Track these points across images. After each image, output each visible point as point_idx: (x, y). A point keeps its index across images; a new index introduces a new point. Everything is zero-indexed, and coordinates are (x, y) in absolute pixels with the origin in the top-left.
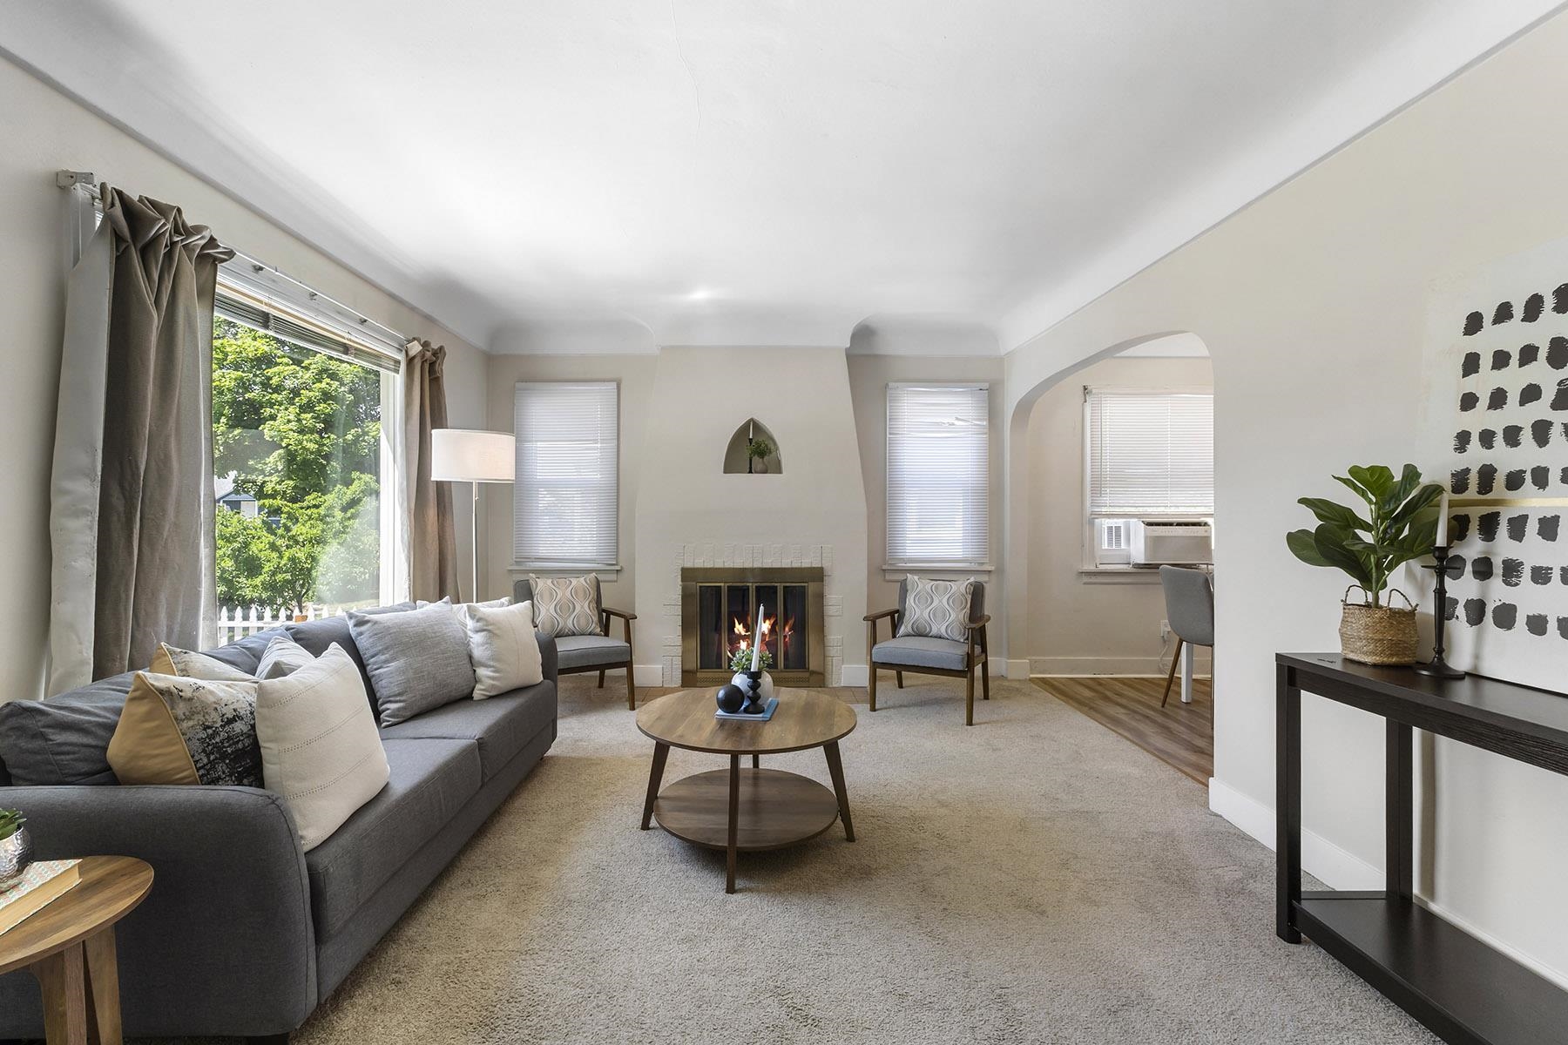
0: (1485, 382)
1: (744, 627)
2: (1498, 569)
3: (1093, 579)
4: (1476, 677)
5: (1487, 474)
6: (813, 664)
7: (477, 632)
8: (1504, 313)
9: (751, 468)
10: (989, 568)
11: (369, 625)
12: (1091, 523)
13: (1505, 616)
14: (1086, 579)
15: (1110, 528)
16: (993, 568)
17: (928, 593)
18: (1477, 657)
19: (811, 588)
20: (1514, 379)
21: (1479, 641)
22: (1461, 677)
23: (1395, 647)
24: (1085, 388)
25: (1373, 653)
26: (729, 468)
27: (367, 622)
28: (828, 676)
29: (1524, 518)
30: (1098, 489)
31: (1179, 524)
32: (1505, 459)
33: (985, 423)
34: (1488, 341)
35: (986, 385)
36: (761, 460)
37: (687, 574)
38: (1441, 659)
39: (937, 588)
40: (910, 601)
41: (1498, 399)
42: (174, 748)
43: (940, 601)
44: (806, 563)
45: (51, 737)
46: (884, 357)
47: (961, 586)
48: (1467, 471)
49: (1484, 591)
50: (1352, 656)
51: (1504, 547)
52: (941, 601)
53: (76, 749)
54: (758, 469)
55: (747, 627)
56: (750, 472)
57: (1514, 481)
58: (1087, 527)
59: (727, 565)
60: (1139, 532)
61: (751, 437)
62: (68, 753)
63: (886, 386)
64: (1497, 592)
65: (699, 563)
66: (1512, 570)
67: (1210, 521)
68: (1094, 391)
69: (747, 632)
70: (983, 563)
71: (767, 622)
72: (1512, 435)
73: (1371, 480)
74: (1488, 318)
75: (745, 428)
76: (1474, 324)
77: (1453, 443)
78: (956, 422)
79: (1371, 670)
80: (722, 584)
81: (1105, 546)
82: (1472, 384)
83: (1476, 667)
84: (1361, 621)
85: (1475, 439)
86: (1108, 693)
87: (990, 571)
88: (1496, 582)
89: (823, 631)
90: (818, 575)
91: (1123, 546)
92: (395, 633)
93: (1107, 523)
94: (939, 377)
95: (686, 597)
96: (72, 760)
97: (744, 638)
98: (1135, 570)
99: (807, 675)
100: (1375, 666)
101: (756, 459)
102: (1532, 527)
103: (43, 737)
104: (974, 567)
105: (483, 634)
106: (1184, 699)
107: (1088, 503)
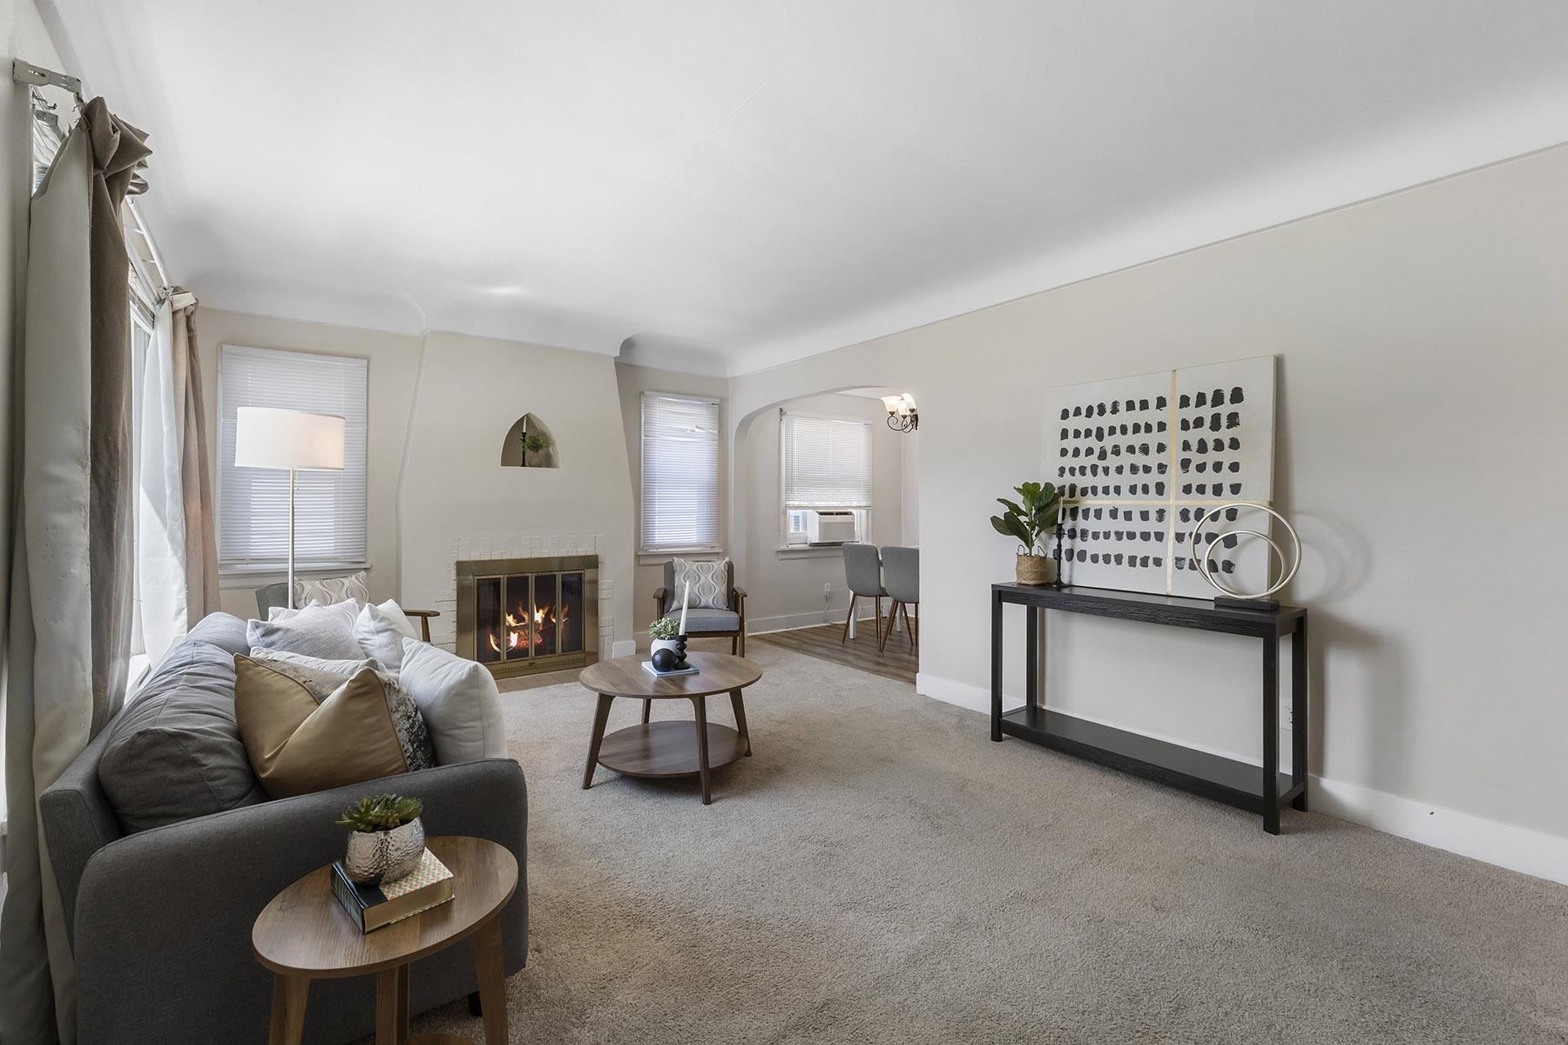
0: (1070, 444)
1: (514, 618)
2: (1079, 534)
3: (787, 556)
4: (1071, 586)
5: (1073, 488)
6: (588, 646)
7: (378, 632)
8: (1077, 412)
9: (524, 461)
10: (718, 551)
11: (280, 633)
12: (785, 513)
13: (1082, 556)
14: (782, 556)
15: (797, 518)
16: (721, 550)
17: (695, 572)
18: (1071, 576)
19: (588, 575)
20: (1083, 444)
21: (1071, 569)
22: (1066, 587)
23: (1042, 575)
24: (781, 410)
25: (1034, 579)
26: (506, 461)
27: (278, 630)
28: (600, 655)
29: (1089, 509)
30: (789, 488)
31: (837, 514)
32: (1081, 481)
33: (715, 432)
34: (1073, 423)
35: (718, 401)
36: (535, 454)
37: (461, 567)
38: (1060, 579)
39: (701, 567)
40: (678, 580)
41: (1076, 452)
42: (387, 741)
43: (706, 578)
44: (582, 552)
45: (204, 762)
46: (638, 367)
47: (719, 565)
48: (1064, 486)
49: (1073, 545)
50: (1023, 582)
51: (1081, 524)
52: (708, 578)
53: (226, 772)
54: (534, 463)
55: (519, 618)
56: (524, 465)
57: (1084, 492)
58: (782, 516)
59: (504, 557)
60: (814, 520)
61: (524, 431)
62: (221, 777)
63: (641, 393)
64: (1079, 545)
65: (475, 556)
66: (1084, 533)
67: (854, 511)
68: (788, 413)
69: (517, 623)
70: (713, 547)
71: (541, 611)
72: (1083, 470)
73: (1029, 490)
74: (1071, 414)
75: (520, 421)
76: (1065, 414)
77: (1058, 472)
78: (697, 430)
79: (1034, 588)
80: (502, 576)
81: (792, 530)
82: (1065, 444)
83: (1070, 582)
84: (1027, 564)
85: (1067, 470)
86: (806, 640)
87: (718, 553)
88: (1078, 539)
89: (597, 614)
90: (592, 562)
91: (801, 530)
92: (311, 639)
93: (792, 513)
94: (686, 390)
95: (462, 592)
96: (225, 785)
97: (514, 629)
98: (810, 548)
99: (583, 655)
100: (1035, 585)
101: (529, 453)
102: (1092, 513)
103: (196, 763)
104: (708, 550)
105: (386, 634)
106: (851, 637)
107: (783, 499)
